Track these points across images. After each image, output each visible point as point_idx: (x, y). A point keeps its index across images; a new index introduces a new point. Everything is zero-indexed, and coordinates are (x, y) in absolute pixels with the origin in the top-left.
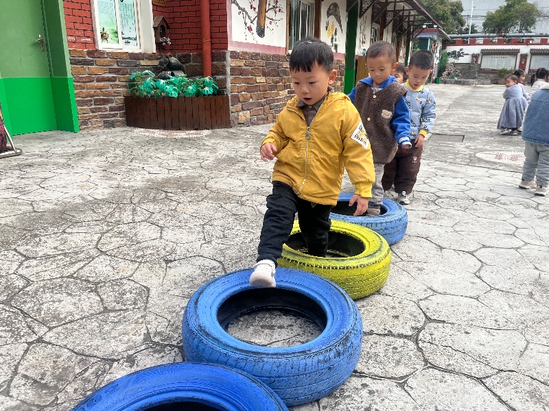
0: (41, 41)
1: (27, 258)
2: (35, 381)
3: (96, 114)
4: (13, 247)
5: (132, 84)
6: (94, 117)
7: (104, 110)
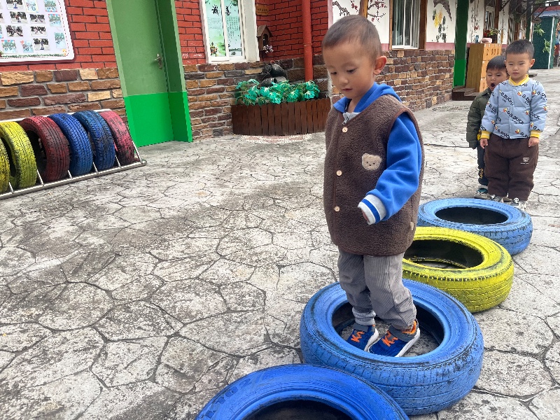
0: (160, 60)
1: (161, 261)
2: (176, 371)
3: (206, 124)
4: (148, 250)
5: (237, 93)
6: (205, 127)
7: (214, 120)
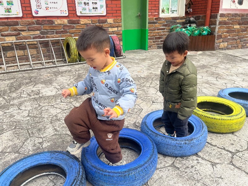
0: (139, 15)
5: (171, 30)
6: (154, 44)
7: (158, 41)
